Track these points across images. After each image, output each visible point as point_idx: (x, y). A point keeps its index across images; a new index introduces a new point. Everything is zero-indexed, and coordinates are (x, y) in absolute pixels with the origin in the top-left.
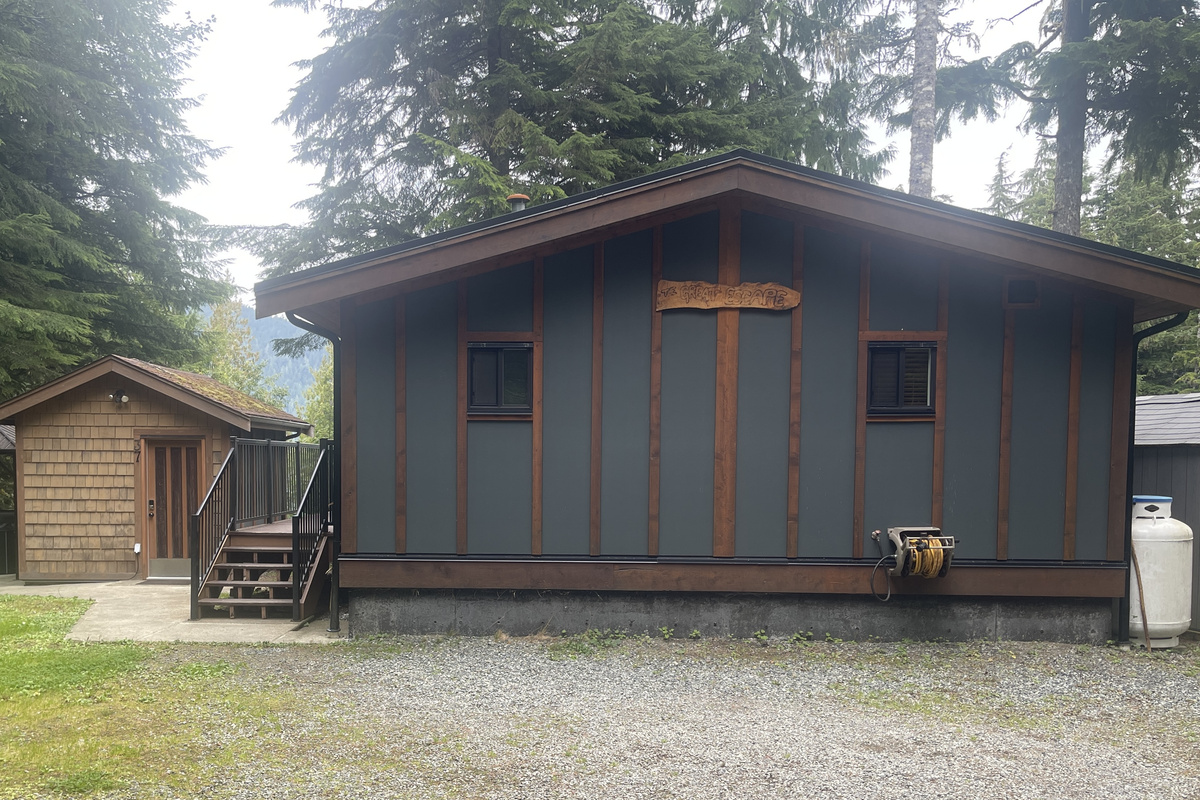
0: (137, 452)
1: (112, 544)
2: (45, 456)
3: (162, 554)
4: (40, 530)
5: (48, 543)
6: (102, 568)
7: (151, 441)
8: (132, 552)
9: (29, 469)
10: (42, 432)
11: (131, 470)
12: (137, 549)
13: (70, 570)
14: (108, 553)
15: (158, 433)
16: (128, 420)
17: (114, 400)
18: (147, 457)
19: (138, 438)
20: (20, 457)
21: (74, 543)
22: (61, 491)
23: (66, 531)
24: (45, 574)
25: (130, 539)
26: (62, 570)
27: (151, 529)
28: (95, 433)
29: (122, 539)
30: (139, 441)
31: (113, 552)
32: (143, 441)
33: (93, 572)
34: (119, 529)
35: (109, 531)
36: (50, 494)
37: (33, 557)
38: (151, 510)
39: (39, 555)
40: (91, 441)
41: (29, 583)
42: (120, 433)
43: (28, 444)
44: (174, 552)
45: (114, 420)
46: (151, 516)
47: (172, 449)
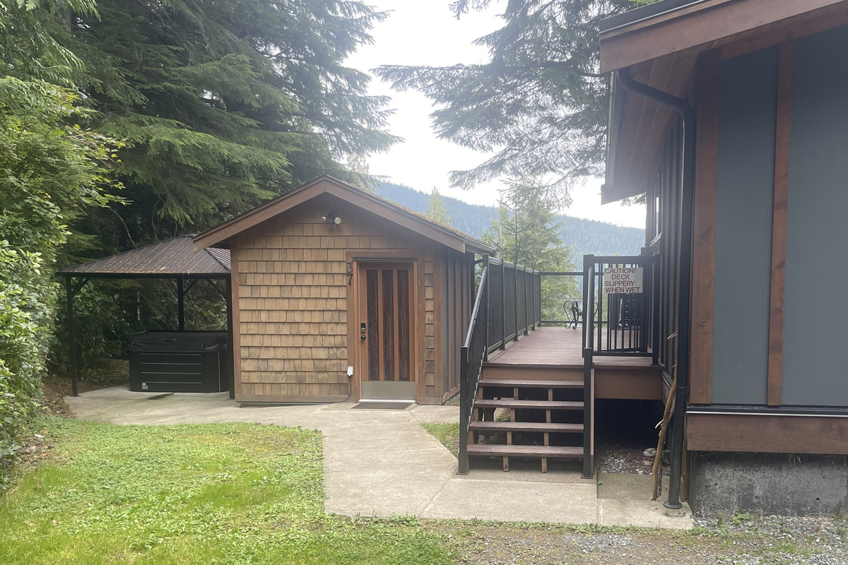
0: (350, 274)
1: (325, 366)
2: (259, 280)
3: (373, 376)
4: (255, 353)
5: (263, 365)
6: (315, 390)
7: (362, 264)
8: (345, 375)
9: (244, 292)
10: (256, 255)
11: (343, 293)
12: (350, 371)
13: (284, 392)
14: (320, 376)
15: (370, 255)
16: (341, 243)
17: (326, 223)
18: (359, 281)
19: (350, 260)
20: (235, 280)
21: (288, 366)
22: (275, 314)
23: (280, 354)
24: (260, 396)
25: (343, 362)
26: (276, 393)
27: (362, 352)
28: (308, 256)
29: (335, 362)
30: (350, 264)
31: (326, 375)
32: (355, 264)
33: (307, 394)
34: (331, 352)
35: (322, 354)
36: (264, 317)
37: (249, 379)
38: (363, 333)
39: (254, 378)
40: (303, 264)
41: (244, 405)
42: (333, 255)
43: (243, 267)
44: (386, 375)
45: (326, 242)
46: (363, 339)
47: (383, 271)
